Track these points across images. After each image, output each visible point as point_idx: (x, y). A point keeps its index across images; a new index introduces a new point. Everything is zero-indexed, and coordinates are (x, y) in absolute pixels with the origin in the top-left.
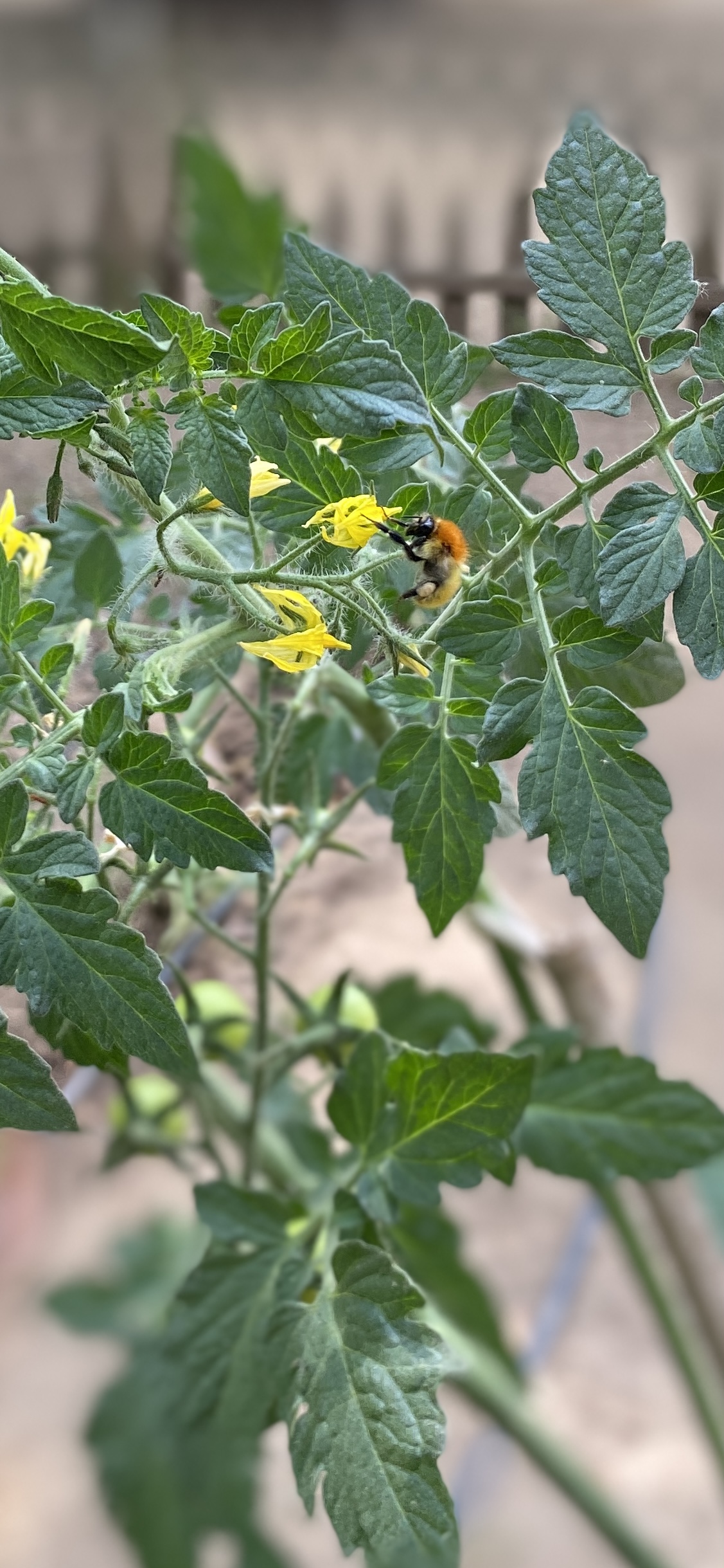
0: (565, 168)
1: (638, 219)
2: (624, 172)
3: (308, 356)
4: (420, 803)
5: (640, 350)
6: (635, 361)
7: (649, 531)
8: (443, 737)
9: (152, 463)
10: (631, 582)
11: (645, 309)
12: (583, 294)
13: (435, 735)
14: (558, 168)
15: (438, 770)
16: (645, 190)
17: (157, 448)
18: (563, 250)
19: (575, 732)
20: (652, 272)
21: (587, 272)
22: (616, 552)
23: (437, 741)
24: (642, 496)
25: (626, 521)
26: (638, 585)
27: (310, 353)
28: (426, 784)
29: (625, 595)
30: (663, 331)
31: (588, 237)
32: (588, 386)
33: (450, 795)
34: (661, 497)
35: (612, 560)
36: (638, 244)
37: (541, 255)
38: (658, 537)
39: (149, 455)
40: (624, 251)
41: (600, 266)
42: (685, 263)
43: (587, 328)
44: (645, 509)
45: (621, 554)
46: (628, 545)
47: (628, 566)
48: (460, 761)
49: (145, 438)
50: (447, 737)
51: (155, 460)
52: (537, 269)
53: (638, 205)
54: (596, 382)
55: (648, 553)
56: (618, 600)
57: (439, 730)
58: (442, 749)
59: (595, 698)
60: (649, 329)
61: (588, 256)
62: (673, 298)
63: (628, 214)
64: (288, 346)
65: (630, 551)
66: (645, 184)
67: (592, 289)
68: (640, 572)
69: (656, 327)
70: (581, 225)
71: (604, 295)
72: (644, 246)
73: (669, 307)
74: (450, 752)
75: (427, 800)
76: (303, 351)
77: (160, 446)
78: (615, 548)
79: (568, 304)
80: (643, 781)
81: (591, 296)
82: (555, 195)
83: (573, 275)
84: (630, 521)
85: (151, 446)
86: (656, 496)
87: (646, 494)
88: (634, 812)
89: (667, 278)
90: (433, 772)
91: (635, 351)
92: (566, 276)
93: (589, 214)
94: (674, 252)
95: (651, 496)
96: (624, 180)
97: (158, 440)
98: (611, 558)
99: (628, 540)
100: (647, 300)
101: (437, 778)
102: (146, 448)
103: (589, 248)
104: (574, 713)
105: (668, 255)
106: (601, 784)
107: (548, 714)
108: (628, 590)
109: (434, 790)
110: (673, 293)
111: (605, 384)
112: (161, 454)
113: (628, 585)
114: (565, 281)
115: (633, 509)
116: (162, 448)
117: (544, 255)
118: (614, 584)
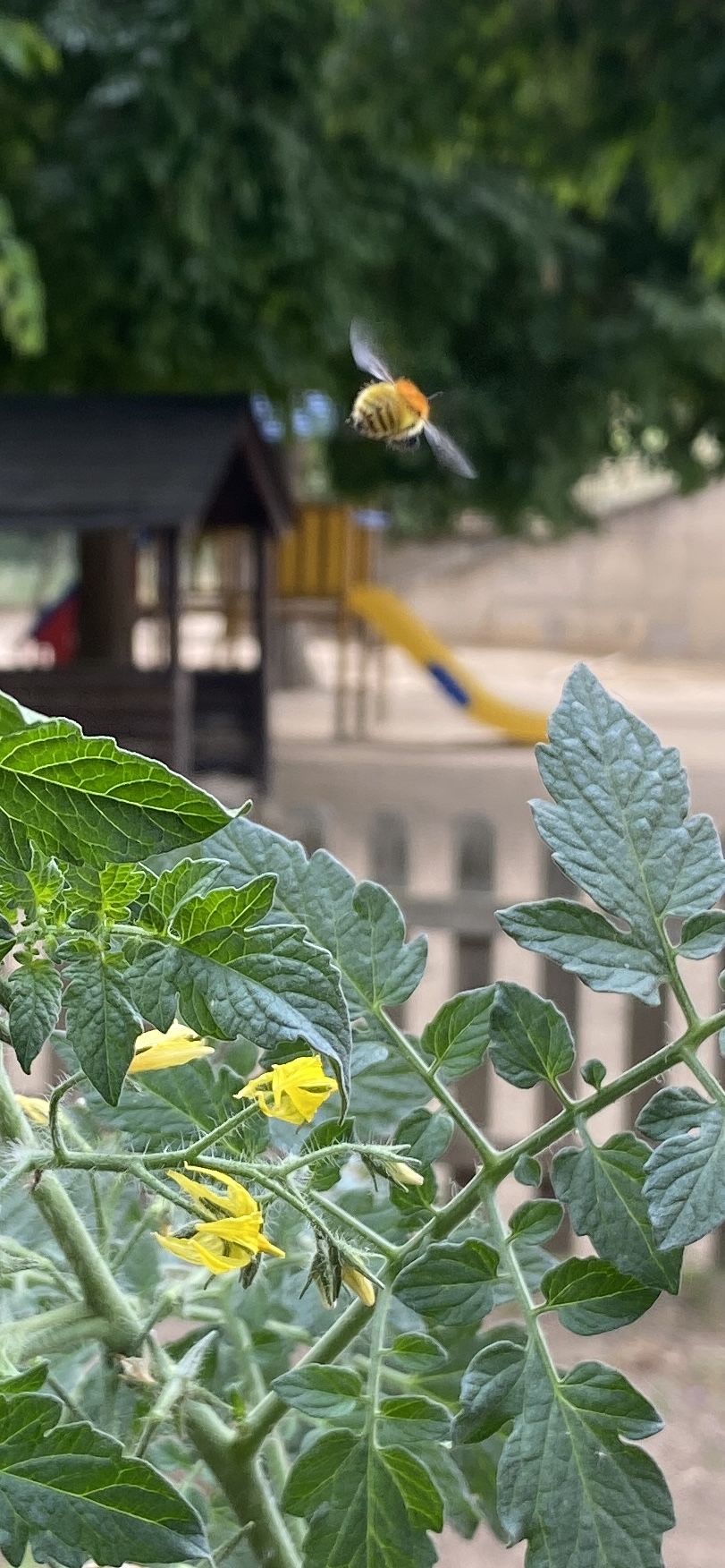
0: (571, 727)
1: (658, 789)
2: (635, 739)
3: (234, 932)
4: (342, 1532)
5: (666, 934)
6: (661, 946)
7: (697, 1142)
8: (372, 1447)
9: (34, 1021)
10: (683, 1199)
11: (671, 887)
12: (602, 865)
13: (362, 1444)
14: (562, 726)
15: (364, 1491)
16: (660, 762)
17: (42, 1005)
18: (574, 814)
19: (564, 1415)
20: (676, 847)
21: (604, 841)
22: (664, 1164)
23: (364, 1454)
24: (682, 1103)
25: (665, 1131)
26: (691, 1204)
27: (235, 930)
28: (350, 1509)
29: (678, 1214)
30: (697, 912)
31: (603, 803)
32: (612, 969)
33: (379, 1522)
34: (702, 1105)
35: (661, 1173)
36: (659, 817)
37: (551, 816)
38: (707, 1149)
39: (30, 1011)
40: (644, 821)
41: (615, 836)
42: (711, 842)
43: (610, 901)
44: (685, 1119)
45: (669, 1167)
46: (676, 1157)
47: (678, 1181)
48: (395, 1479)
49: (30, 990)
50: (377, 1446)
51: (36, 1019)
52: (549, 830)
53: (656, 775)
54: (620, 965)
55: (698, 1167)
56: (671, 1220)
57: (367, 1438)
58: (370, 1463)
59: (593, 1375)
60: (680, 909)
61: (603, 824)
62: (703, 877)
63: (646, 783)
64: (215, 912)
65: (679, 1163)
66: (659, 754)
67: (611, 860)
68: (692, 1188)
69: (688, 908)
70: (592, 790)
71: (624, 867)
72: (665, 819)
73: (701, 887)
74: (381, 1468)
75: (349, 1530)
76: (230, 926)
77: (46, 1004)
78: (662, 1159)
79: (586, 873)
80: (639, 1482)
81: (609, 867)
82: (561, 754)
83: (588, 841)
84: (671, 1131)
85: (35, 1002)
86: (697, 1104)
87: (686, 1100)
88: (627, 1520)
89: (694, 856)
90: (358, 1492)
91: (661, 935)
92: (580, 842)
93: (600, 778)
94: (699, 829)
95: (690, 1103)
96: (636, 747)
97: (45, 996)
98: (658, 1171)
99: (676, 1150)
100: (674, 877)
101: (363, 1501)
102: (29, 1001)
103: (602, 815)
104: (564, 1392)
105: (693, 832)
106: (594, 1483)
107: (534, 1390)
108: (681, 1209)
109: (360, 1518)
110: (701, 873)
111: (630, 969)
112: (45, 1013)
113: (680, 1203)
114: (581, 849)
115: (672, 1117)
116: (48, 1007)
117: (554, 817)
118: (665, 1201)
